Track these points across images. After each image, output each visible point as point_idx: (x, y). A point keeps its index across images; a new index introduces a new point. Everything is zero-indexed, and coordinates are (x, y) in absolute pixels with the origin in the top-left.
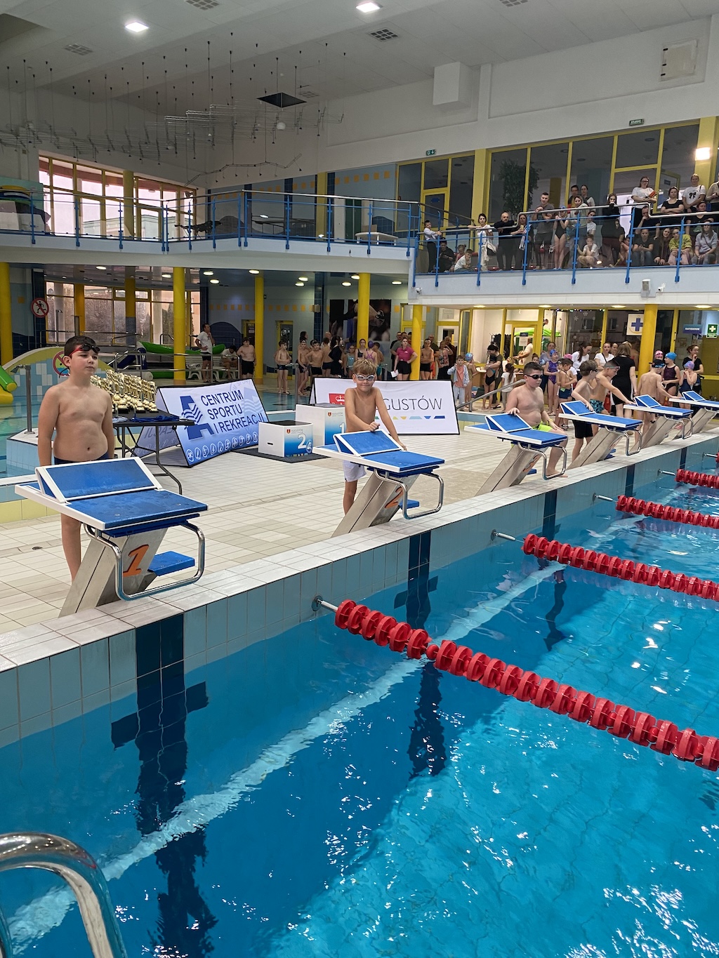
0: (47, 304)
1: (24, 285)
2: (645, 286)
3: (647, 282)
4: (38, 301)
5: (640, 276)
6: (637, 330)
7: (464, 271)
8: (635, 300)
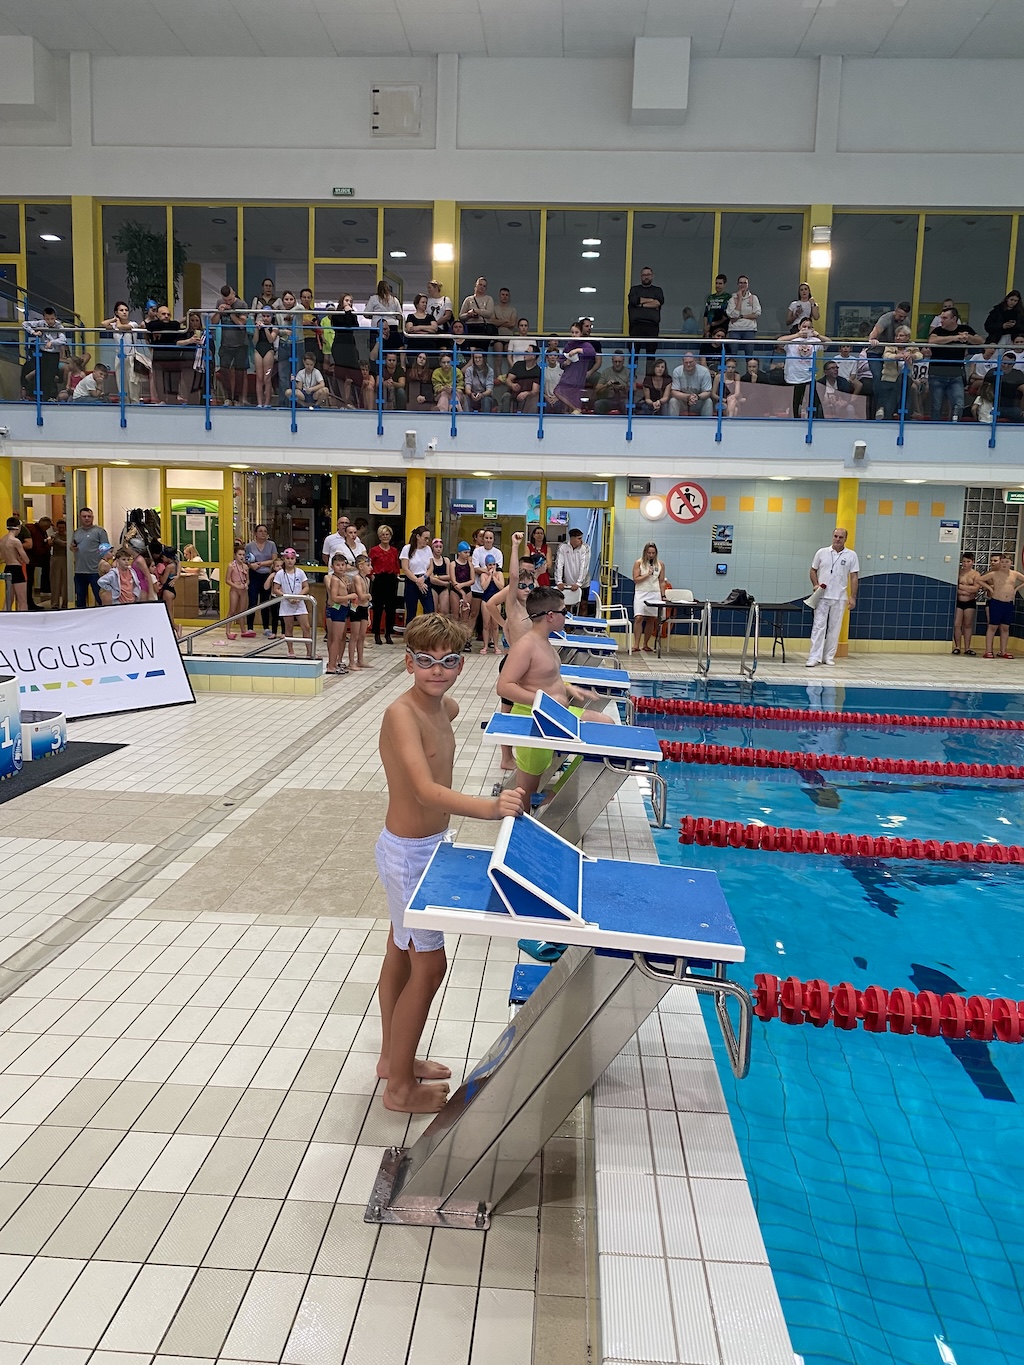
2: (410, 441)
3: (414, 435)
5: (400, 424)
6: (385, 506)
7: (90, 401)
8: (393, 462)
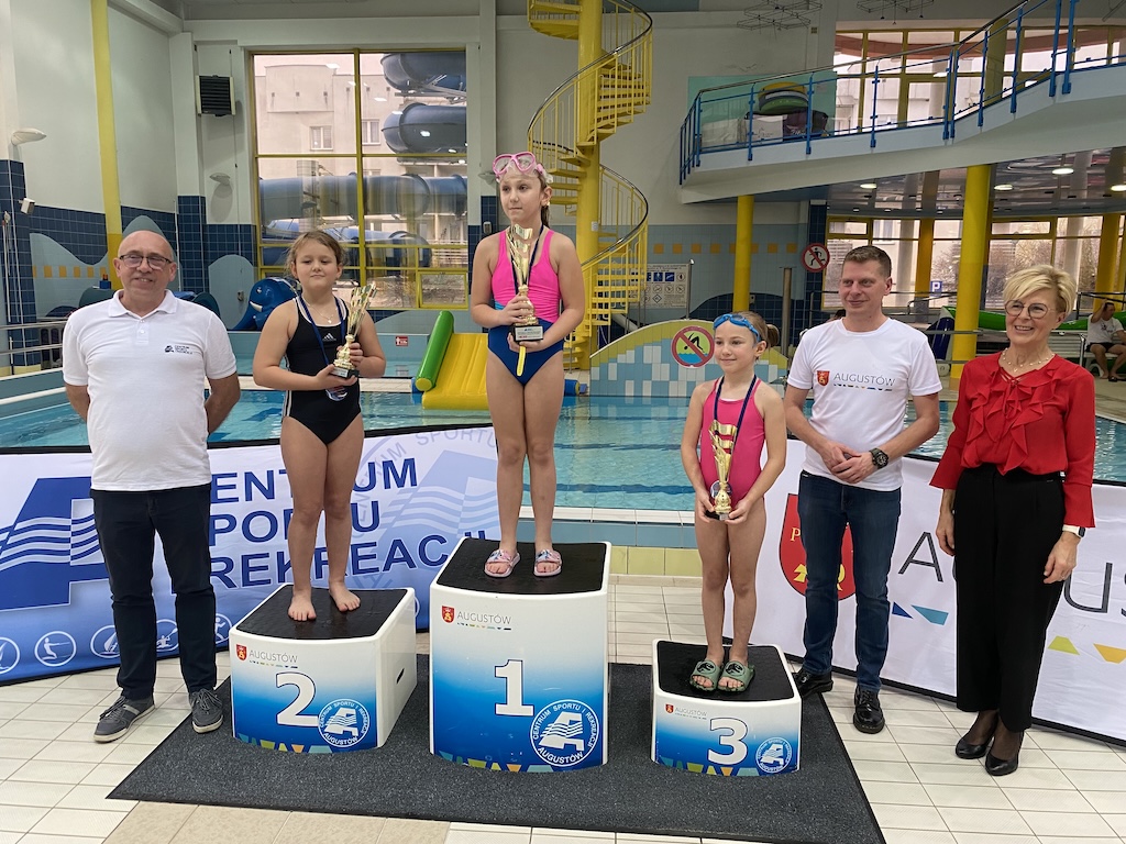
0: (827, 251)
1: (797, 226)
4: (813, 249)
